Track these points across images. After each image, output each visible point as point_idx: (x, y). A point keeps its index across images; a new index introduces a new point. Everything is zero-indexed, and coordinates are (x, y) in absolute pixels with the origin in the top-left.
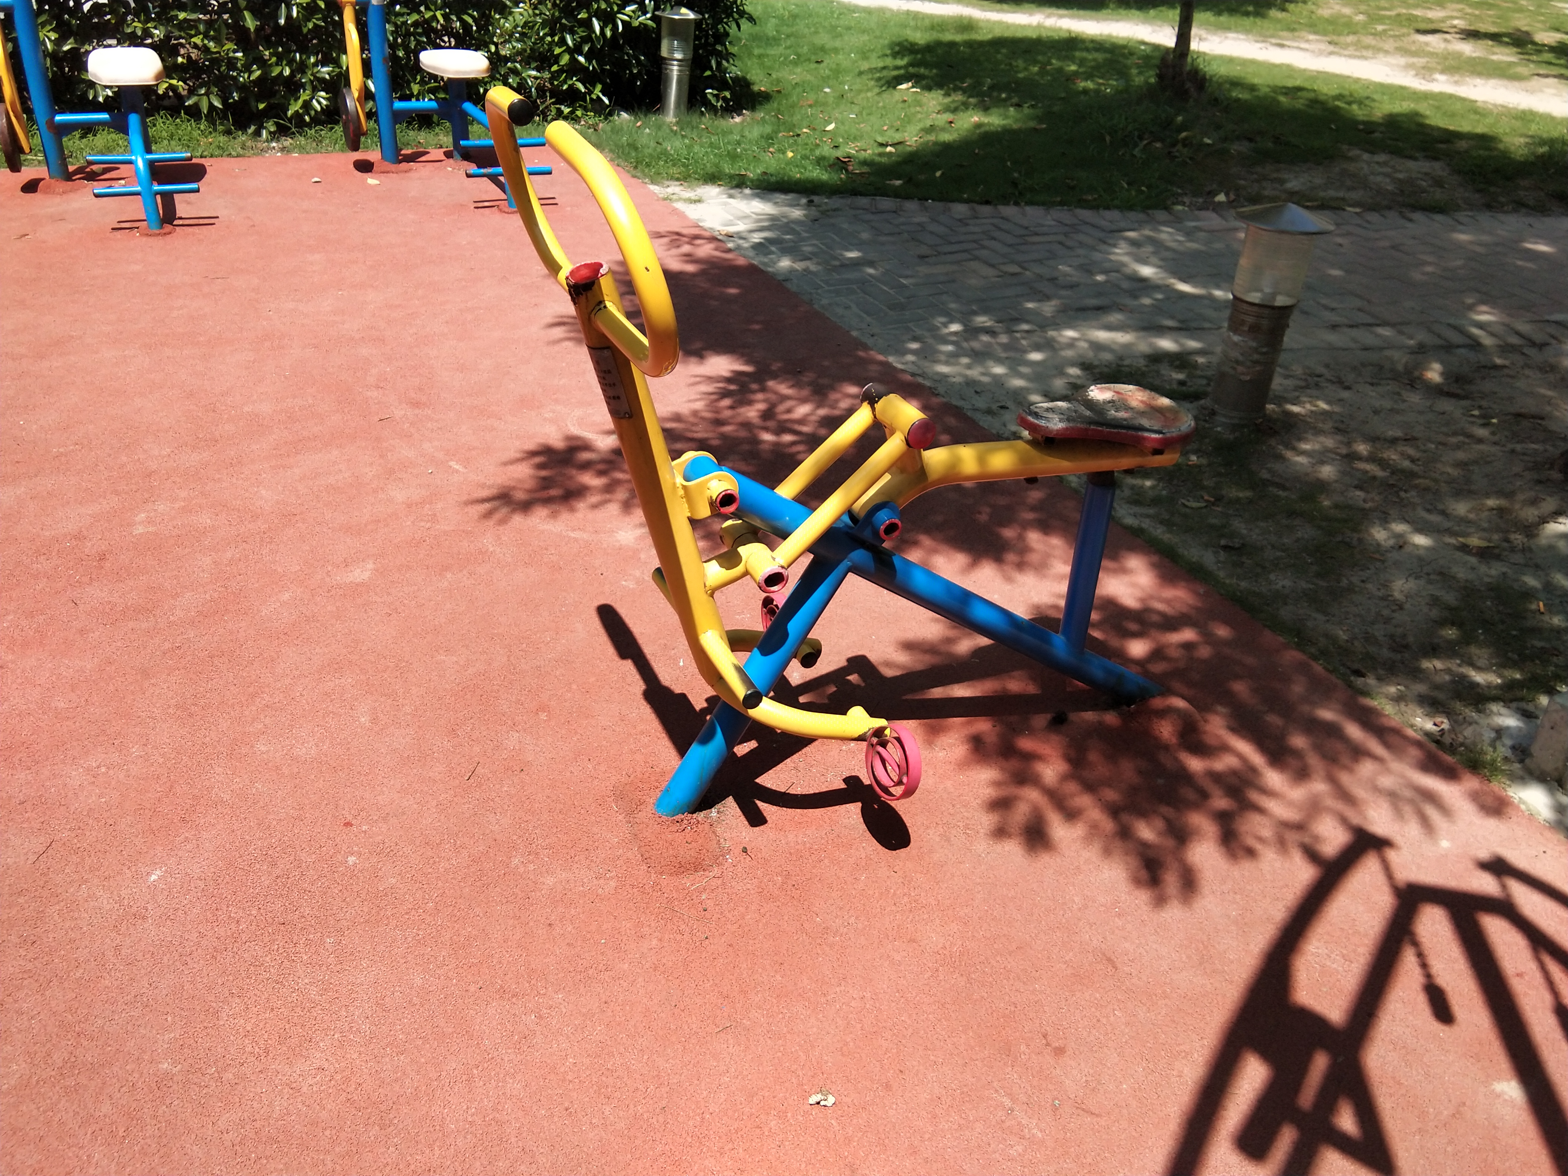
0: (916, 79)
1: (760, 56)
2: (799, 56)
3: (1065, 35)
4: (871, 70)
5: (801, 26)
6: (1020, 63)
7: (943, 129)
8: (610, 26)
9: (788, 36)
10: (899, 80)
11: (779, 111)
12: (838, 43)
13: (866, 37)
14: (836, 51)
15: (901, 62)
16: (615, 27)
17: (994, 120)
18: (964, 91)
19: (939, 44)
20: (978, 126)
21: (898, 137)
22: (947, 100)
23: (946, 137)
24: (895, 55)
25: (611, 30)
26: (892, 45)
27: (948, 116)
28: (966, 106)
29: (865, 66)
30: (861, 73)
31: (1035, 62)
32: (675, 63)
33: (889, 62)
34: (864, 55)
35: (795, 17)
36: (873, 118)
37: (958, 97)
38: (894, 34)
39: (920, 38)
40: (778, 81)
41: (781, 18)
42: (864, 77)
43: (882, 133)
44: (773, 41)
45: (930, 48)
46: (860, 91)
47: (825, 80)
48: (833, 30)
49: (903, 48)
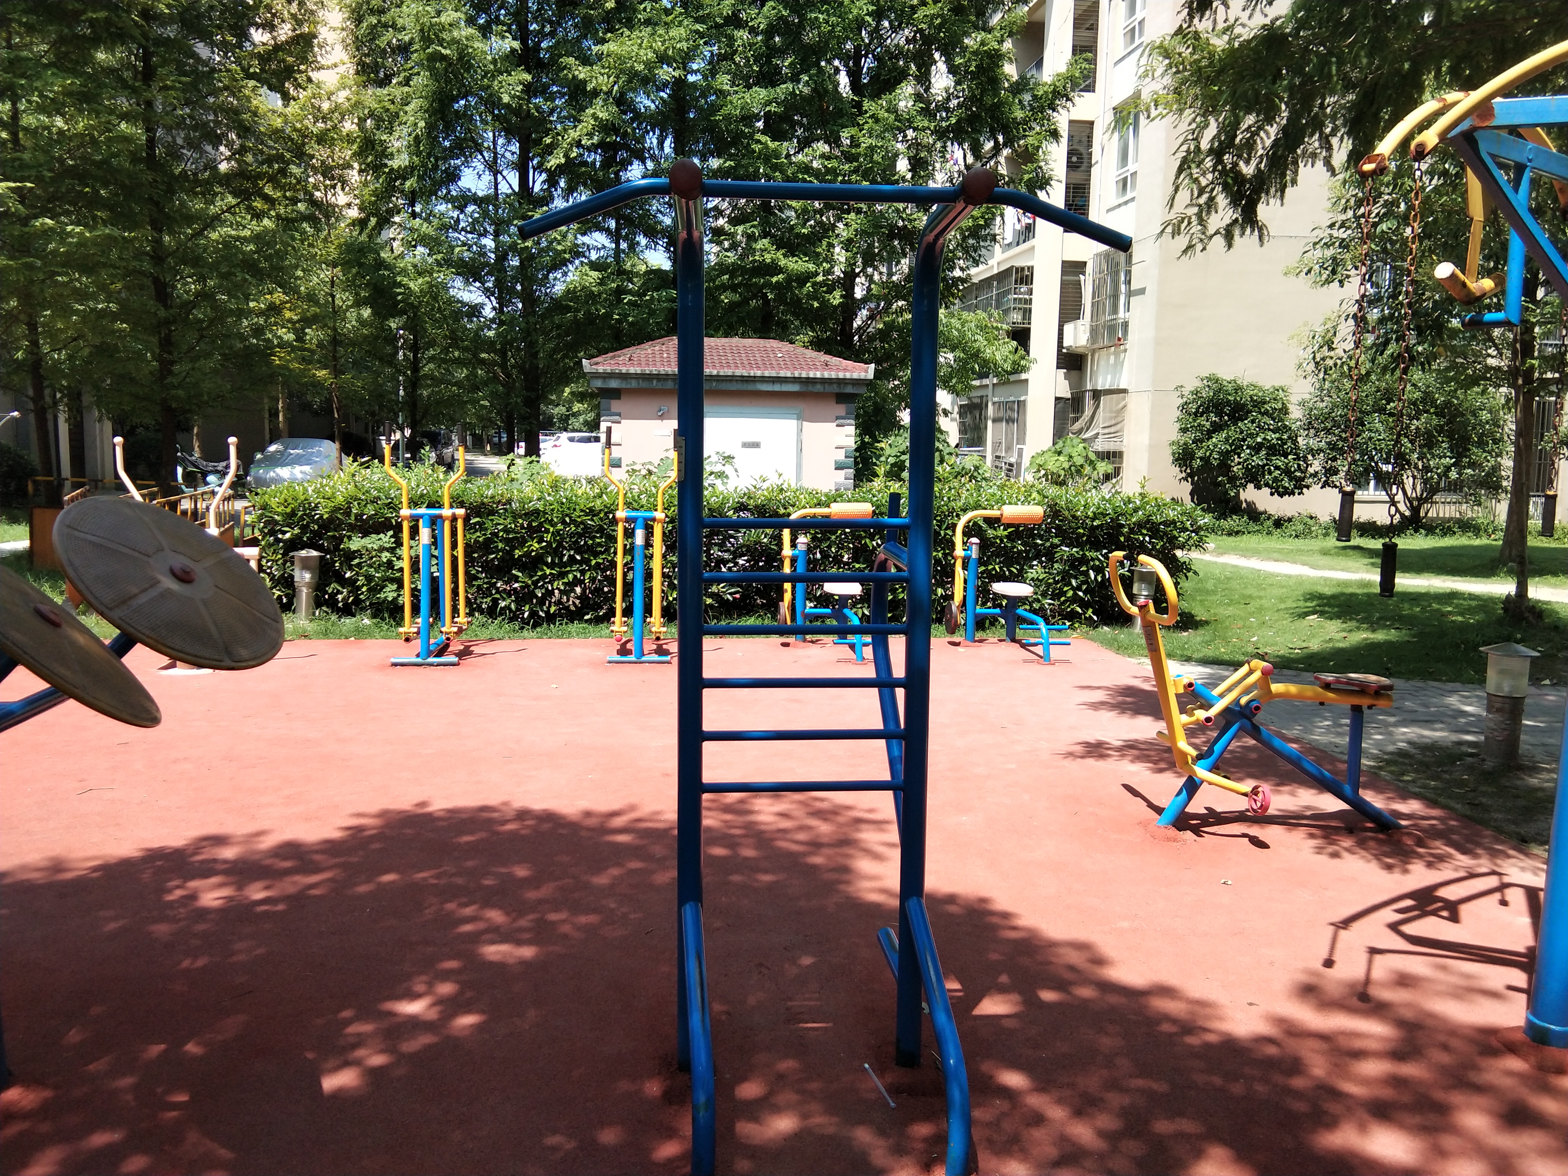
0: (1322, 614)
1: (1201, 601)
2: (1231, 600)
3: (1448, 591)
4: (1286, 609)
5: (1234, 584)
6: (1406, 606)
7: (1339, 641)
9: (1224, 590)
10: (1307, 614)
11: (1215, 630)
12: (1262, 593)
13: (1284, 590)
14: (1260, 598)
15: (1309, 604)
16: (1104, 575)
17: (1380, 636)
18: (1358, 621)
19: (1343, 594)
20: (1366, 639)
21: (1304, 645)
22: (1344, 625)
23: (1341, 645)
24: (1306, 600)
26: (1304, 595)
27: (1345, 634)
28: (1358, 628)
29: (1283, 606)
30: (1278, 610)
31: (1418, 606)
33: (1301, 604)
34: (1282, 600)
35: (1229, 579)
36: (1286, 635)
37: (1354, 624)
38: (1309, 588)
39: (1328, 591)
40: (1215, 614)
41: (1219, 580)
42: (1281, 612)
43: (1293, 643)
44: (1214, 592)
45: (1333, 597)
46: (1277, 621)
47: (1252, 614)
48: (1259, 587)
49: (1312, 596)
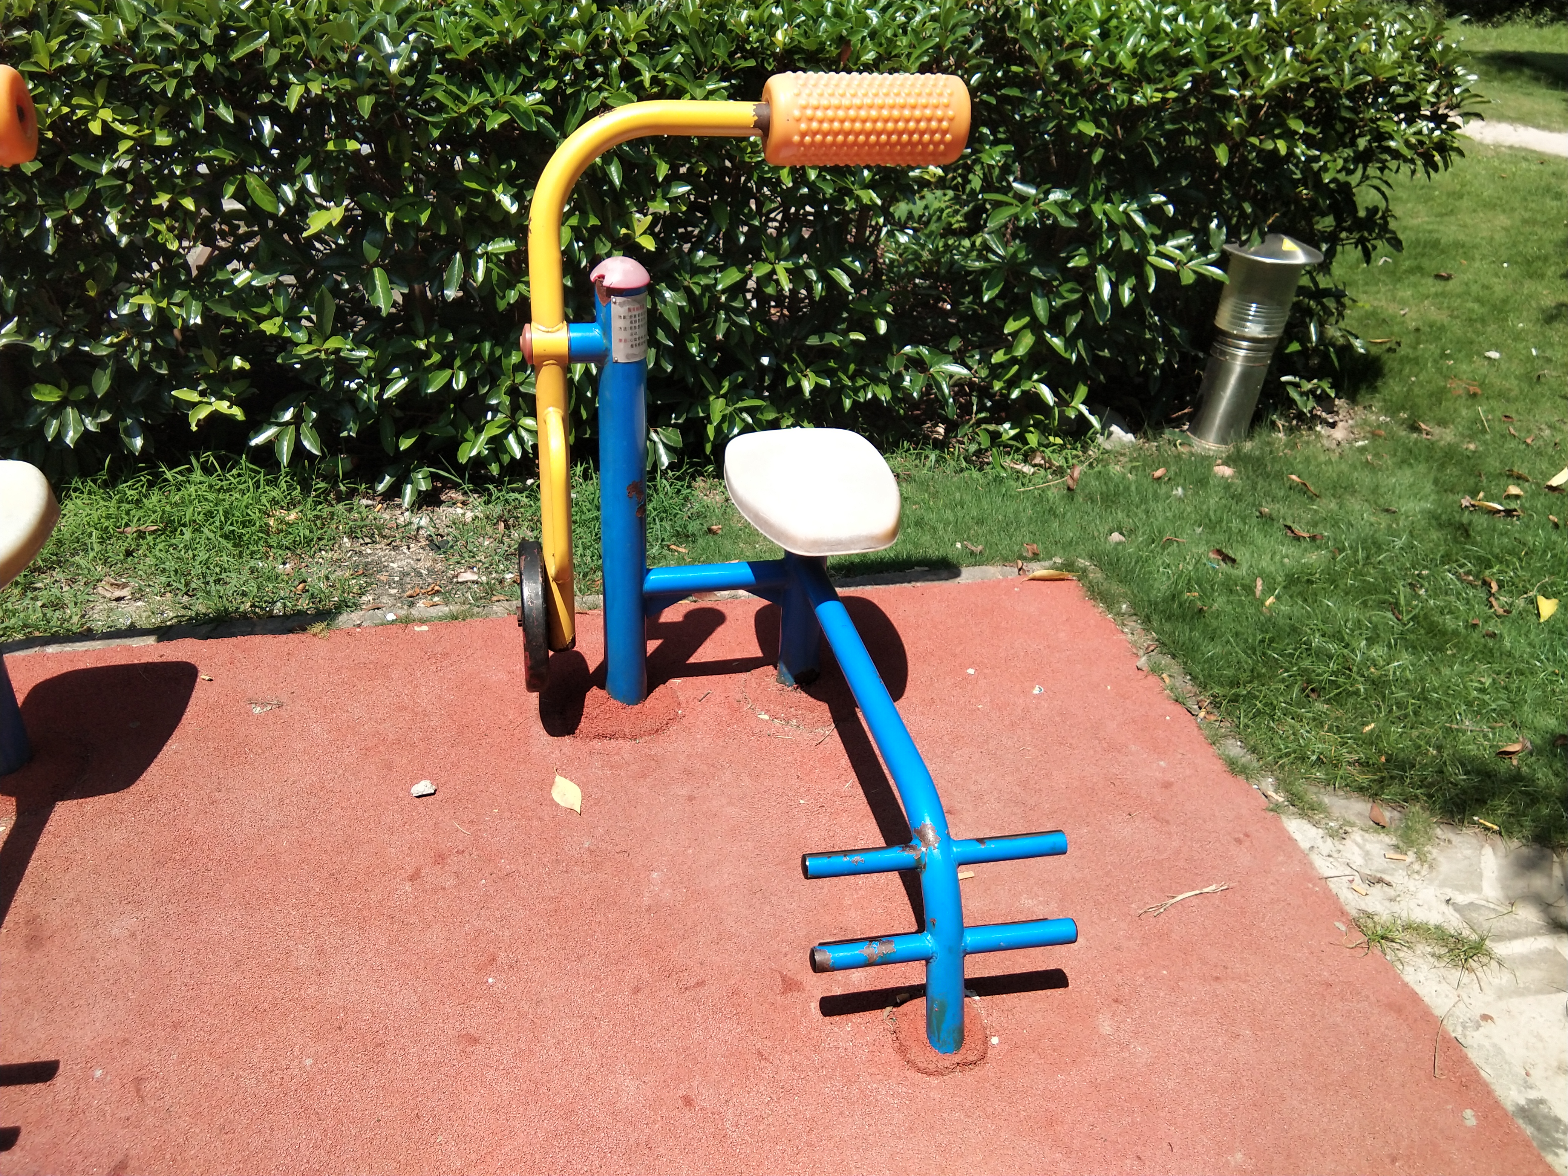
8: (1131, 282)
16: (1142, 282)
25: (1133, 290)
32: (1245, 344)
